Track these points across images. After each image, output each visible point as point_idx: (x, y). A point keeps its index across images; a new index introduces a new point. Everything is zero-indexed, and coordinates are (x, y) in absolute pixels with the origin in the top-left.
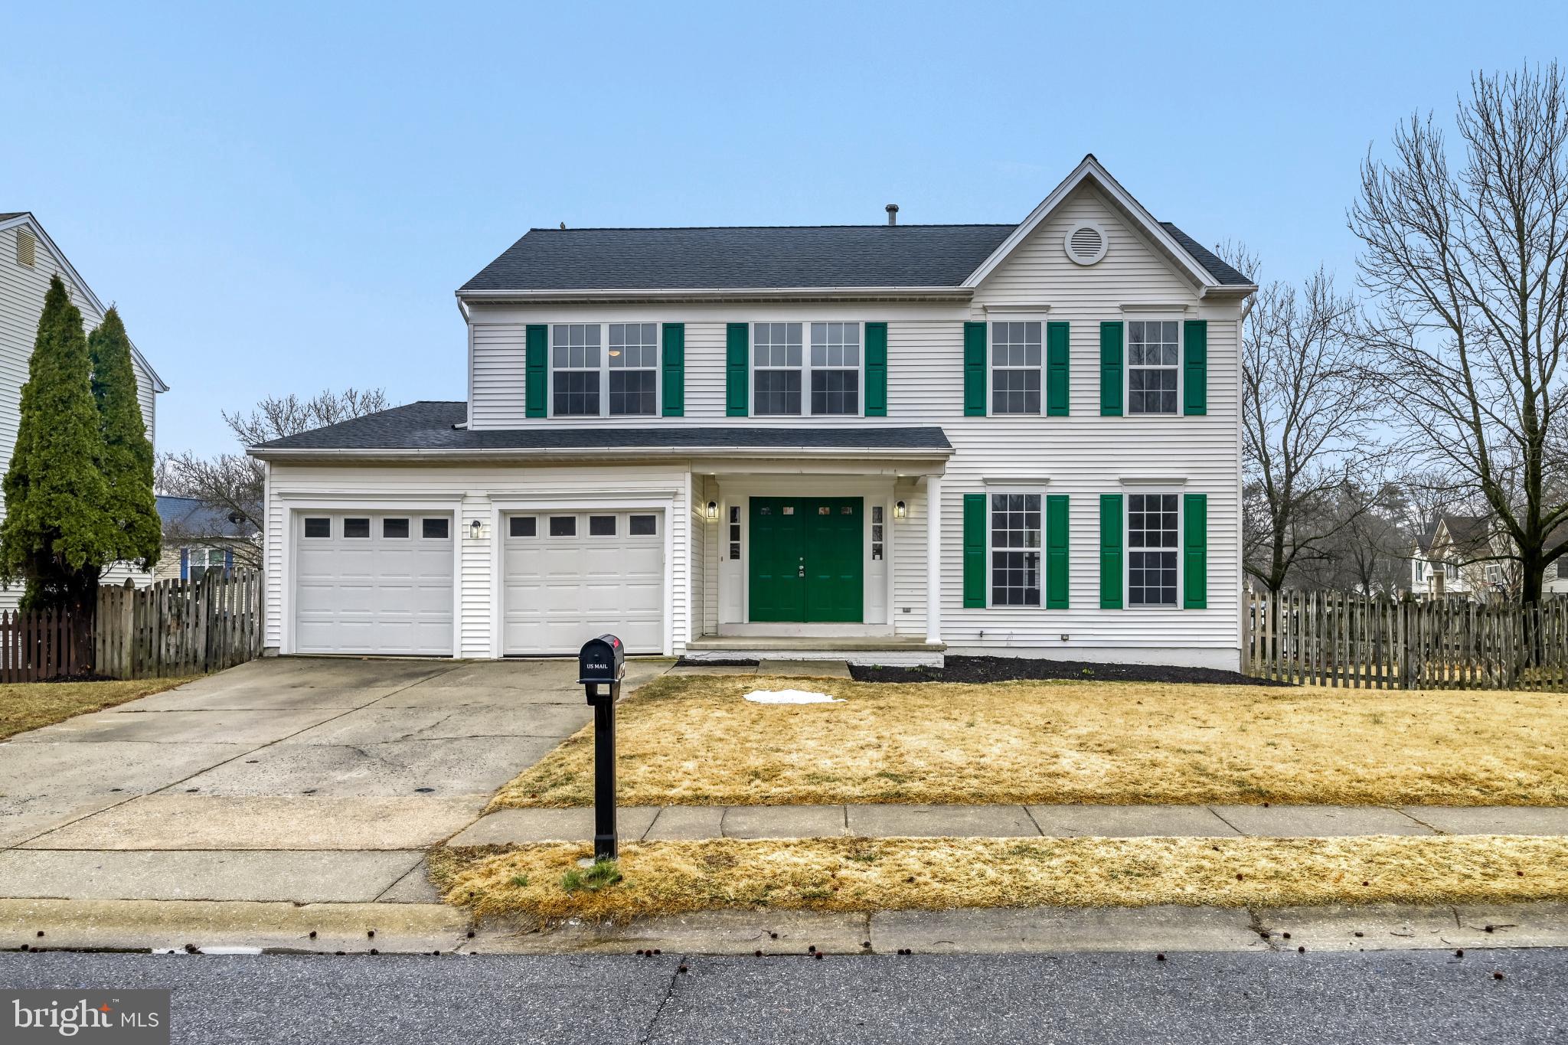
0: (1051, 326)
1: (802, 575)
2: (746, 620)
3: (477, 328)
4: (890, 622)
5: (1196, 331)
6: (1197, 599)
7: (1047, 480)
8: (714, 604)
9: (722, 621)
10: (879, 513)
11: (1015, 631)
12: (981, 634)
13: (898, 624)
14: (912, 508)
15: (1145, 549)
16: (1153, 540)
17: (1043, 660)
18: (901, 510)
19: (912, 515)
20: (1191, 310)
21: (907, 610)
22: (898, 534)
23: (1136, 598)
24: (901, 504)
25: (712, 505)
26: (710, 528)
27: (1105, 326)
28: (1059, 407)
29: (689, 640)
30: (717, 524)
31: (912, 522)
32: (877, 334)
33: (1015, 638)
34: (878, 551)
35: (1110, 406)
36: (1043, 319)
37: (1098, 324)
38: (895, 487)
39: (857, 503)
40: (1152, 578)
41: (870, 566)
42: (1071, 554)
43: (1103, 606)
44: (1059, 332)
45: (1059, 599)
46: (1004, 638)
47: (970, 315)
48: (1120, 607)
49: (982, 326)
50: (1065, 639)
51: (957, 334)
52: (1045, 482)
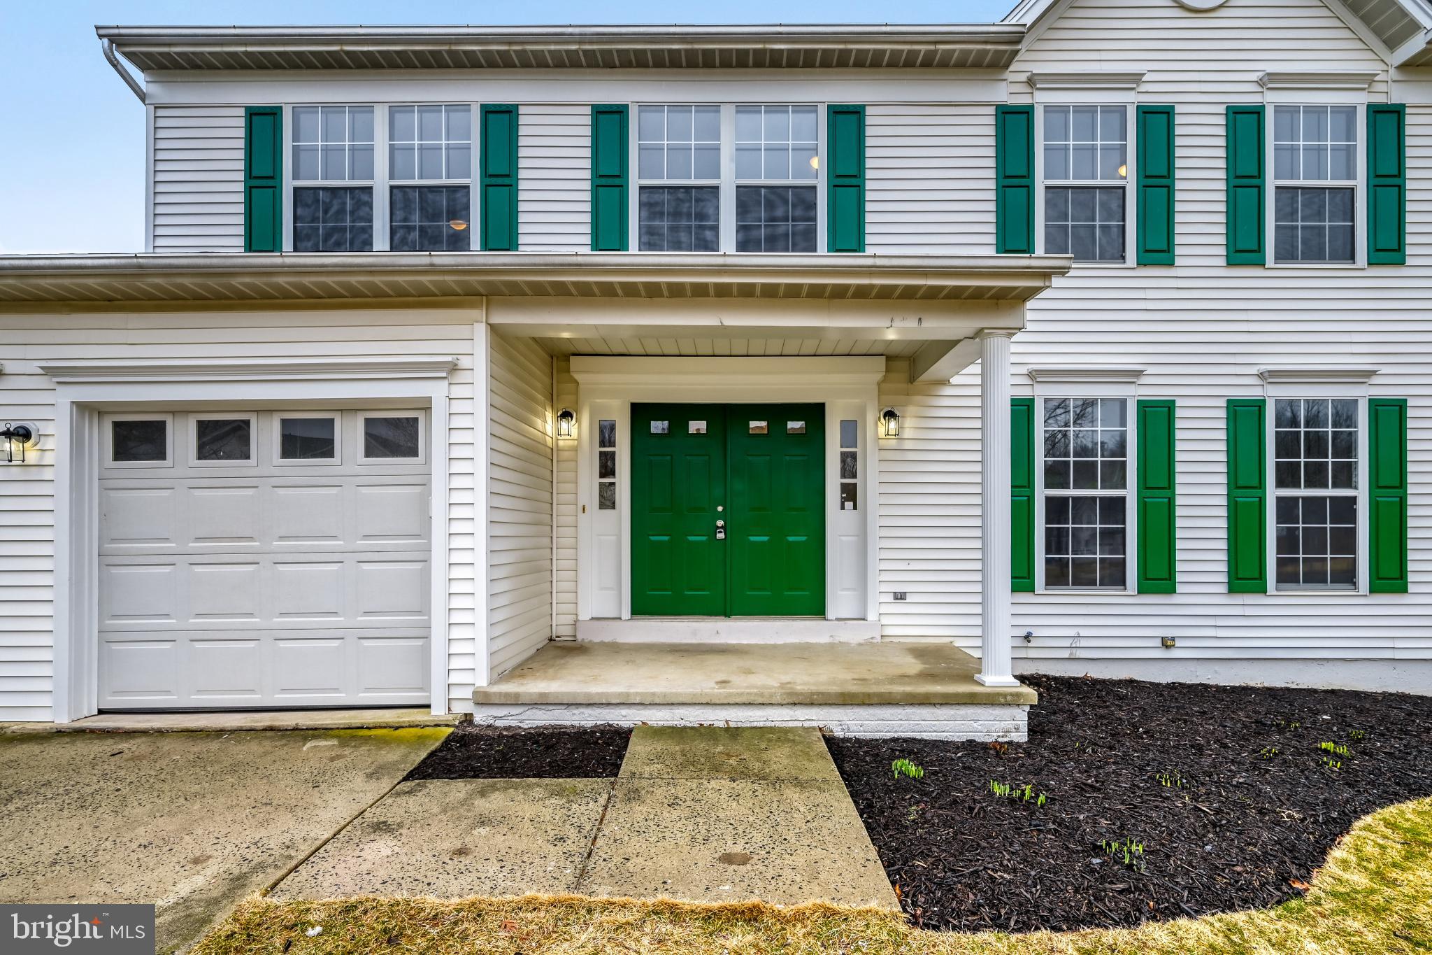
0: (1145, 112)
1: (721, 536)
2: (626, 613)
3: (160, 113)
4: (872, 616)
5: (1388, 124)
6: (1391, 577)
7: (1139, 373)
8: (570, 586)
9: (584, 616)
10: (850, 429)
11: (1083, 632)
12: (1028, 637)
13: (885, 620)
14: (909, 423)
15: (1303, 492)
16: (1316, 477)
17: (1131, 682)
18: (893, 425)
19: (907, 434)
20: (1379, 86)
22: (885, 467)
23: (1287, 576)
24: (890, 415)
25: (566, 415)
26: (566, 455)
27: (1235, 113)
28: (1158, 250)
29: (482, 680)
30: (575, 449)
31: (908, 445)
32: (848, 124)
33: (1084, 643)
34: (850, 493)
35: (1243, 251)
36: (1130, 99)
37: (1222, 109)
38: (879, 384)
39: (814, 413)
40: (1315, 541)
41: (838, 519)
42: (1179, 501)
43: (1232, 589)
44: (1158, 124)
45: (1160, 578)
46: (1067, 643)
47: (1006, 92)
48: (1263, 591)
49: (1026, 112)
50: (1167, 643)
51: (984, 130)
52: (1133, 375)
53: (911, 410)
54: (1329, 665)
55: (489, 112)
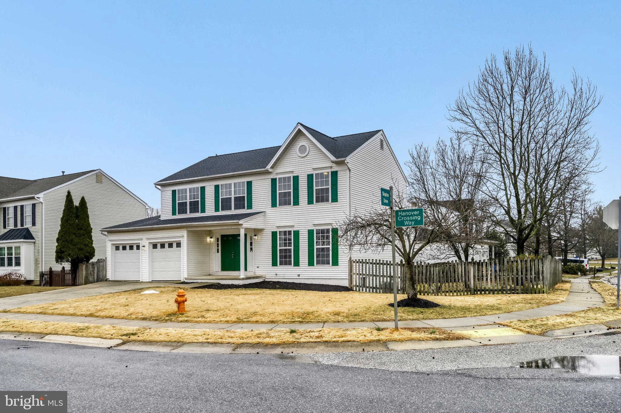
0: (294, 177)
1: (233, 257)
2: (220, 270)
3: (162, 192)
4: (254, 271)
5: (335, 174)
6: (335, 263)
7: (294, 226)
8: (212, 266)
9: (214, 271)
10: (251, 238)
11: (285, 273)
12: (277, 274)
13: (256, 272)
14: (259, 236)
15: (321, 247)
16: (323, 244)
17: (293, 283)
18: (255, 237)
19: (259, 238)
20: (333, 168)
21: (258, 267)
22: (255, 244)
23: (318, 263)
24: (255, 235)
25: (211, 238)
26: (211, 244)
27: (308, 175)
28: (296, 203)
30: (213, 243)
31: (258, 241)
32: (249, 184)
33: (285, 276)
34: (251, 249)
35: (310, 202)
36: (291, 175)
38: (254, 230)
39: (245, 235)
40: (323, 256)
41: (249, 254)
42: (300, 249)
43: (309, 265)
44: (296, 179)
45: (297, 264)
46: (283, 275)
47: (272, 176)
48: (314, 265)
49: (276, 179)
50: (299, 276)
51: (269, 182)
52: (293, 226)
53: (259, 234)
54: (326, 280)
55: (201, 188)
